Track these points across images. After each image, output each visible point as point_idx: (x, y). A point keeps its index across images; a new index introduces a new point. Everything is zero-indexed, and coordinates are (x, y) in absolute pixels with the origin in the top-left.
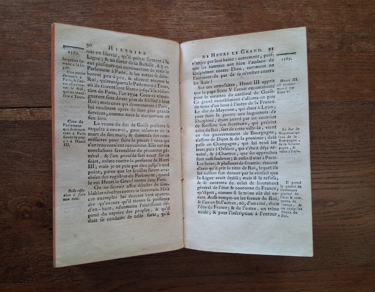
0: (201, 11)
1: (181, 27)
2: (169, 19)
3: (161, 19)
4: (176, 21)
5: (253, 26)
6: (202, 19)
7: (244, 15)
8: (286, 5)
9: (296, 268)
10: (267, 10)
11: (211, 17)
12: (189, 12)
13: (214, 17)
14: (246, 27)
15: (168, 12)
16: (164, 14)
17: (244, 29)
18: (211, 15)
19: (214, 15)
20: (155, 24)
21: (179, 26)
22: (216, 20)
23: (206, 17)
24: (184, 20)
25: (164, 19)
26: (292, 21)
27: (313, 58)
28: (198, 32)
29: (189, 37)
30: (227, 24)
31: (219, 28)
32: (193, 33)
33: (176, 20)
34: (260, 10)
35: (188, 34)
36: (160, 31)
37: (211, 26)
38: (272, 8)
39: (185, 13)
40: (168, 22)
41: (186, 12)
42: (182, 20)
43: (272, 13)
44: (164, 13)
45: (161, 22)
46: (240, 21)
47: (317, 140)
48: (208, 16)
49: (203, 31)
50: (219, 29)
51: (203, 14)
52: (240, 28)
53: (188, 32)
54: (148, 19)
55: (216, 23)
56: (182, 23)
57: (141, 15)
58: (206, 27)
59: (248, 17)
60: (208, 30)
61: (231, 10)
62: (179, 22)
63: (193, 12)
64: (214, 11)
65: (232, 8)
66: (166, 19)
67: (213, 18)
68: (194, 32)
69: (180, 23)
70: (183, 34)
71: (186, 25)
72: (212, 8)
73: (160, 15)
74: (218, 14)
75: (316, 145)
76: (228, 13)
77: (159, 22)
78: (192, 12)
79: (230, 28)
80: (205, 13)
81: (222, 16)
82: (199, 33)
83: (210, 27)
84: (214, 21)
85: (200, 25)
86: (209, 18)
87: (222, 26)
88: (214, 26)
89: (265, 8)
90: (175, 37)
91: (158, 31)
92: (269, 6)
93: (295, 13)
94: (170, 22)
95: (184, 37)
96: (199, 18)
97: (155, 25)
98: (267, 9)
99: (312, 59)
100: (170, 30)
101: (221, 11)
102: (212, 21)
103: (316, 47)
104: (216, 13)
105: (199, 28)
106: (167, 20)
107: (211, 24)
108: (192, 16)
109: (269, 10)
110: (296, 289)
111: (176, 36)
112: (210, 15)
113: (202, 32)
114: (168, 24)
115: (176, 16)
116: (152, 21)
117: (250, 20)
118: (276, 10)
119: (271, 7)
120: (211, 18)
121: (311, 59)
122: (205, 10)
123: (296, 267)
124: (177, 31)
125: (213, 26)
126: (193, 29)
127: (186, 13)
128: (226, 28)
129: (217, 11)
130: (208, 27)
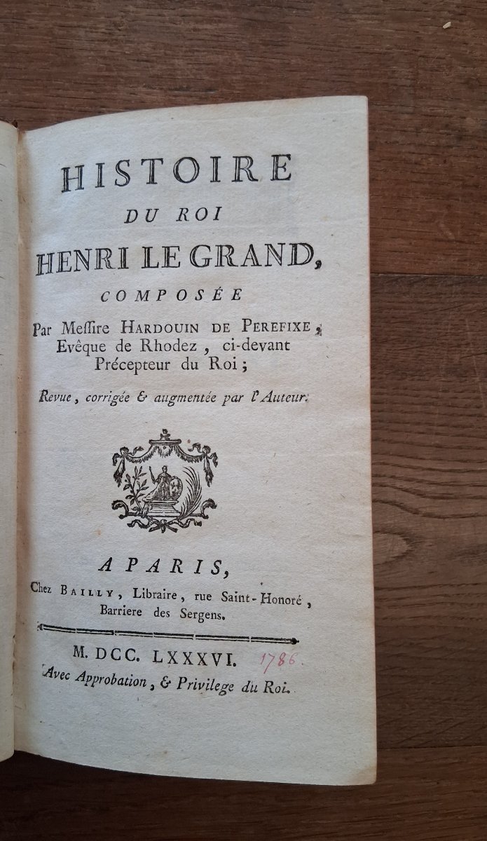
0: (174, 9)
1: (115, 46)
2: (85, 24)
3: (62, 23)
4: (103, 30)
5: (315, 59)
6: (175, 31)
7: (290, 28)
8: (405, 10)
9: (410, 739)
10: (353, 20)
11: (200, 26)
12: (139, 10)
13: (208, 27)
14: (293, 61)
15: (80, 7)
16: (70, 12)
17: (288, 64)
18: (201, 22)
19: (210, 21)
20: (47, 35)
21: (111, 45)
22: (215, 36)
23: (188, 26)
24: (126, 29)
25: (70, 23)
26: (419, 53)
27: (475, 156)
28: (162, 64)
29: (138, 74)
30: (243, 48)
31: (220, 56)
32: (149, 64)
33: (102, 28)
34: (334, 18)
35: (135, 68)
36: (56, 54)
37: (197, 51)
38: (367, 16)
39: (129, 11)
40: (82, 33)
41: (131, 8)
42: (119, 30)
43: (368, 28)
44: (70, 9)
45: (61, 32)
46: (280, 43)
47: (477, 379)
48: (192, 25)
49: (177, 61)
50: (221, 58)
51: (180, 18)
52: (278, 61)
53: (134, 60)
54: (27, 22)
55: (215, 44)
56: (119, 38)
57: (6, 11)
58: (186, 52)
59: (303, 33)
60: (191, 60)
61: (257, 12)
62: (110, 34)
63: (152, 10)
64: (209, 12)
65: (258, 8)
66: (75, 23)
67: (206, 29)
68: (152, 62)
69: (114, 37)
70: (120, 65)
71: (131, 42)
72: (205, 4)
73: (59, 14)
74: (220, 21)
75: (474, 392)
76: (247, 19)
77: (57, 31)
78: (148, 10)
79: (250, 58)
80: (184, 16)
81: (230, 26)
82: (164, 67)
83: (196, 53)
84: (208, 38)
85: (168, 44)
86: (195, 30)
87: (230, 51)
88: (208, 52)
89: (347, 16)
90: (96, 73)
91: (51, 55)
92: (358, 10)
93: (430, 33)
94: (86, 31)
95: (124, 74)
96: (168, 28)
97: (46, 37)
98: (354, 16)
99: (473, 159)
100: (85, 54)
101: (229, 13)
102: (202, 37)
103: (482, 127)
104: (217, 16)
105: (165, 54)
106: (79, 26)
107: (198, 46)
108: (148, 21)
109: (359, 22)
110: (407, 800)
111: (100, 70)
112: (197, 22)
113: (173, 65)
114: (79, 36)
115: (103, 18)
116: (37, 28)
117: (305, 43)
118: (377, 22)
119: (365, 13)
120: (199, 30)
121: (469, 157)
122: (186, 7)
123: (410, 736)
124: (105, 58)
125: (204, 51)
126: (147, 55)
127: (133, 12)
128: (240, 60)
129: (216, 12)
130: (190, 51)
